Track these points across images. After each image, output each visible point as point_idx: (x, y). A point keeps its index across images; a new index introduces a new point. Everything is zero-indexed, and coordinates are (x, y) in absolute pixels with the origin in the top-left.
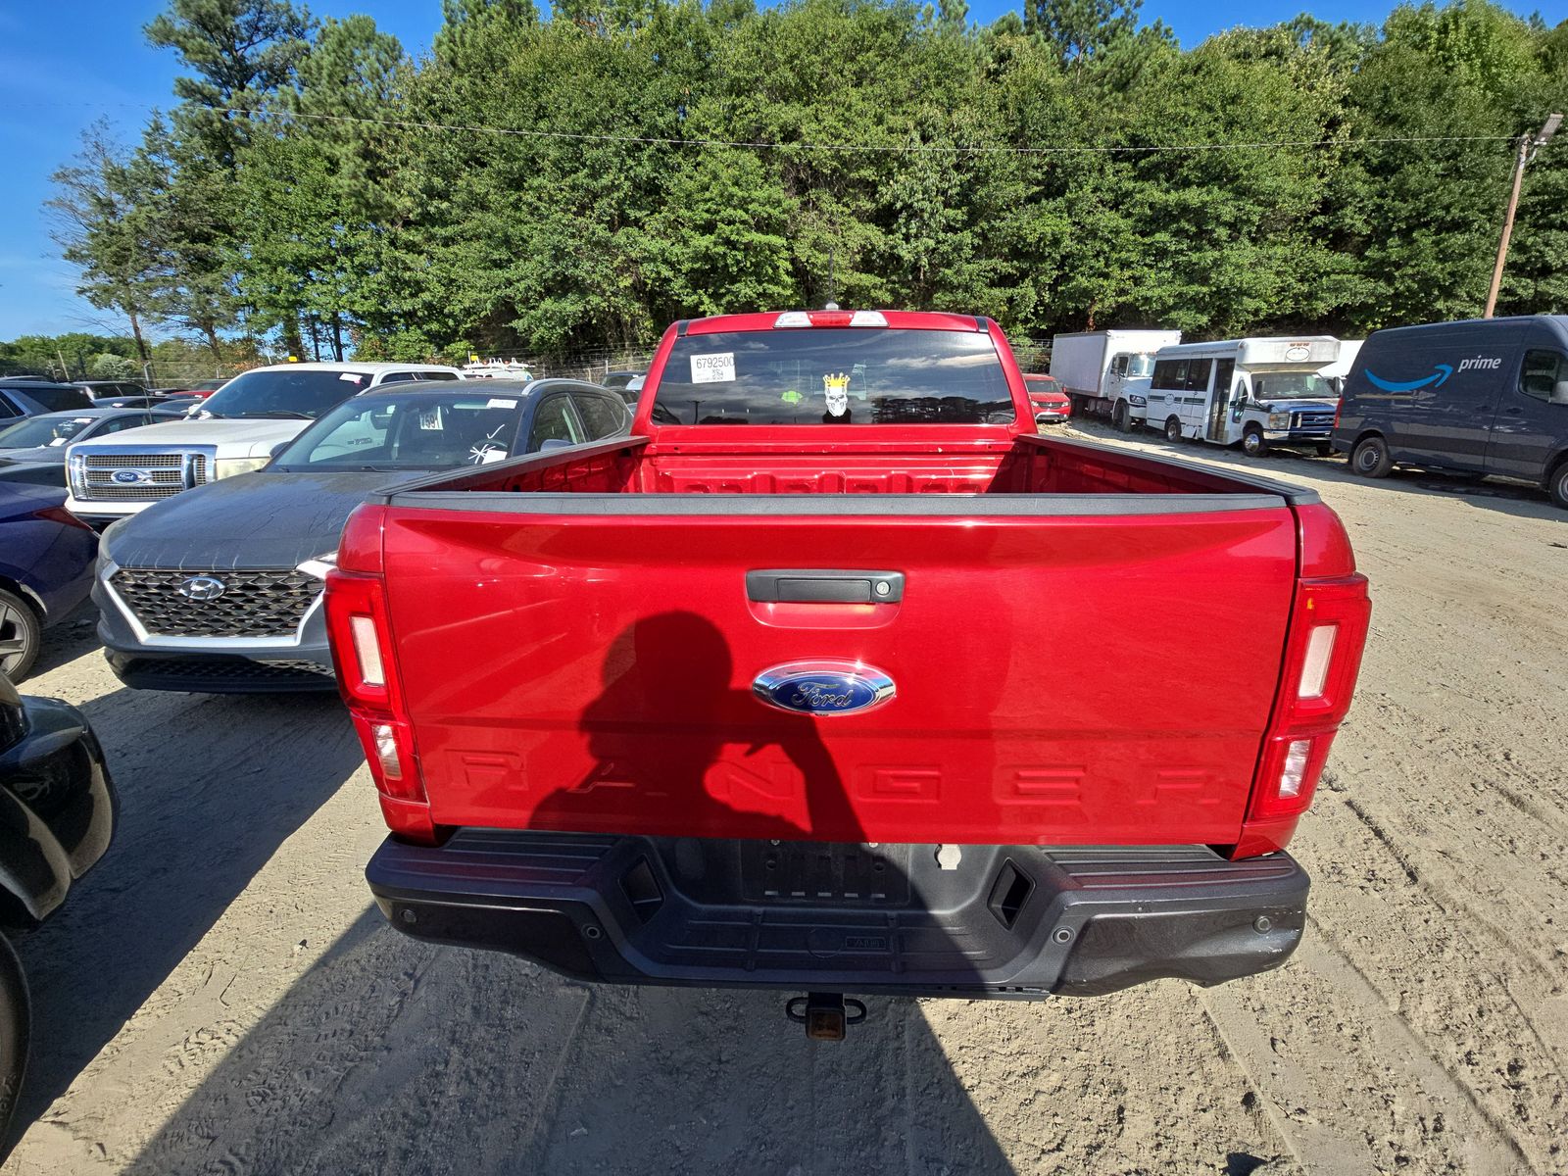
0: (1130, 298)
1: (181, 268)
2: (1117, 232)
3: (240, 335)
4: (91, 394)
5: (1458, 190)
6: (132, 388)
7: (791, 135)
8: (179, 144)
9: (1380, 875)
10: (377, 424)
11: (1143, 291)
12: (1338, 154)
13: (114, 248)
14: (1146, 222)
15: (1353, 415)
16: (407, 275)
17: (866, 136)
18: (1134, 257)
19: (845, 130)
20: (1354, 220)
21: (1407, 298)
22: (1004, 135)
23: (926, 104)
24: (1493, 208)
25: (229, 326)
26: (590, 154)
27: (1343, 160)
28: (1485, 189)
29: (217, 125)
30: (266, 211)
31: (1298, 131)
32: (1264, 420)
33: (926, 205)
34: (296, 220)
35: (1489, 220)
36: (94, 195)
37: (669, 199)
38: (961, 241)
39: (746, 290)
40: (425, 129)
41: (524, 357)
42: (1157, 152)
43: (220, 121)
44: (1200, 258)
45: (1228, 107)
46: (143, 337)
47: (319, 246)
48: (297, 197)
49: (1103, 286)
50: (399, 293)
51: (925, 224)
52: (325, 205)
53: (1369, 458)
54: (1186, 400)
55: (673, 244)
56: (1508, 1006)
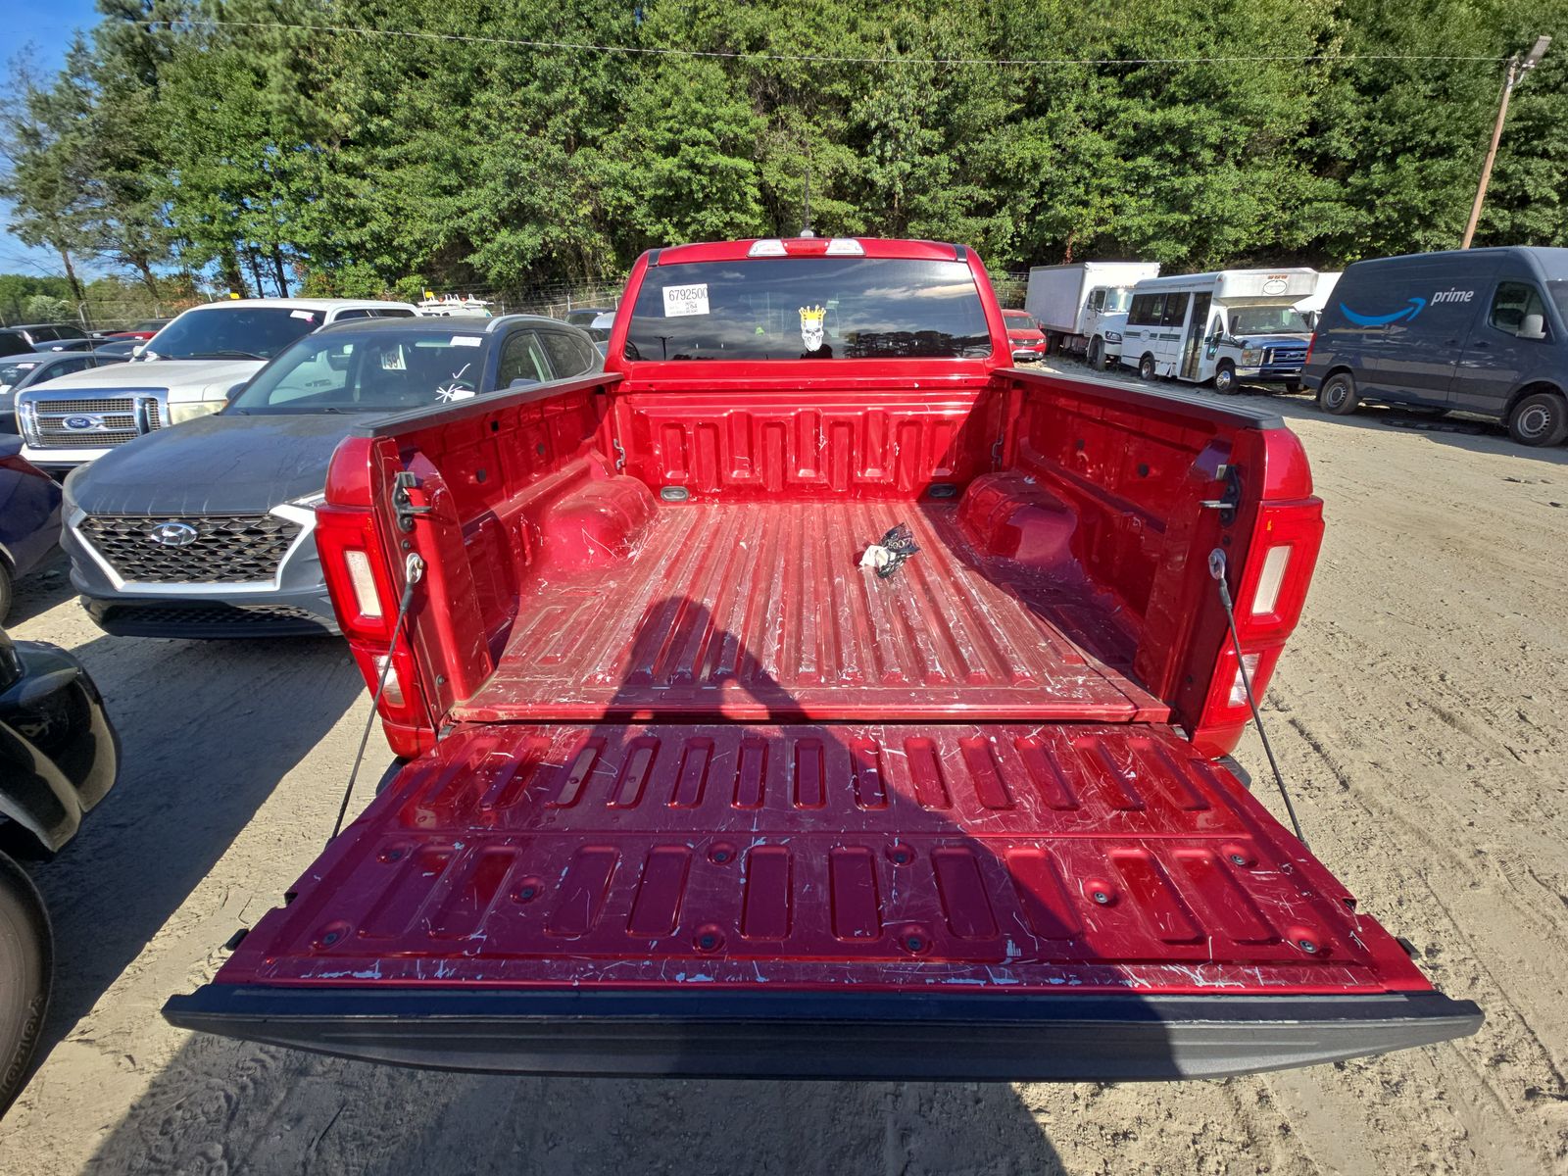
0: (1108, 228)
1: (108, 199)
2: (1098, 156)
3: (176, 270)
4: (29, 338)
5: (1444, 114)
6: (70, 331)
7: (757, 43)
8: (101, 64)
9: (1315, 784)
10: (335, 365)
11: (1123, 220)
12: (1328, 72)
13: (41, 181)
14: (1129, 145)
15: (1324, 351)
16: (351, 202)
17: (839, 46)
18: (1115, 183)
19: (816, 38)
20: (1341, 144)
21: (1387, 228)
22: (985, 45)
23: (904, 9)
24: (1478, 133)
25: (163, 261)
26: (542, 64)
27: (1333, 78)
28: (1471, 113)
29: (139, 40)
30: (193, 132)
31: (1290, 44)
32: (1236, 355)
33: (902, 124)
34: (224, 142)
35: (1474, 146)
36: (19, 126)
37: (628, 116)
38: (937, 164)
39: (712, 218)
40: (359, 34)
41: (483, 292)
42: (1145, 65)
43: (142, 35)
44: (1183, 184)
45: (1221, 16)
46: (77, 276)
47: (251, 170)
48: (224, 115)
49: (1081, 215)
50: (343, 223)
51: (900, 146)
52: (255, 124)
53: (1337, 394)
54: (1162, 336)
55: (634, 167)
56: (1427, 897)
